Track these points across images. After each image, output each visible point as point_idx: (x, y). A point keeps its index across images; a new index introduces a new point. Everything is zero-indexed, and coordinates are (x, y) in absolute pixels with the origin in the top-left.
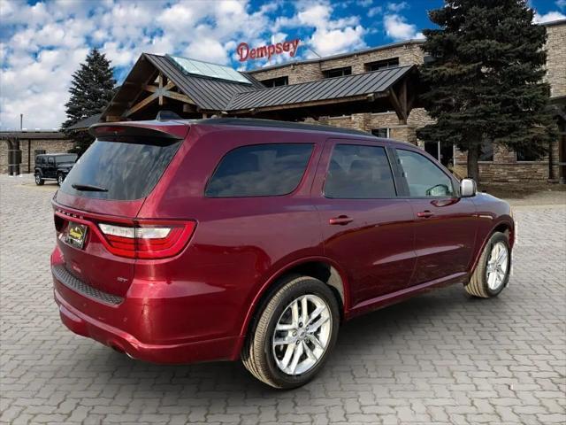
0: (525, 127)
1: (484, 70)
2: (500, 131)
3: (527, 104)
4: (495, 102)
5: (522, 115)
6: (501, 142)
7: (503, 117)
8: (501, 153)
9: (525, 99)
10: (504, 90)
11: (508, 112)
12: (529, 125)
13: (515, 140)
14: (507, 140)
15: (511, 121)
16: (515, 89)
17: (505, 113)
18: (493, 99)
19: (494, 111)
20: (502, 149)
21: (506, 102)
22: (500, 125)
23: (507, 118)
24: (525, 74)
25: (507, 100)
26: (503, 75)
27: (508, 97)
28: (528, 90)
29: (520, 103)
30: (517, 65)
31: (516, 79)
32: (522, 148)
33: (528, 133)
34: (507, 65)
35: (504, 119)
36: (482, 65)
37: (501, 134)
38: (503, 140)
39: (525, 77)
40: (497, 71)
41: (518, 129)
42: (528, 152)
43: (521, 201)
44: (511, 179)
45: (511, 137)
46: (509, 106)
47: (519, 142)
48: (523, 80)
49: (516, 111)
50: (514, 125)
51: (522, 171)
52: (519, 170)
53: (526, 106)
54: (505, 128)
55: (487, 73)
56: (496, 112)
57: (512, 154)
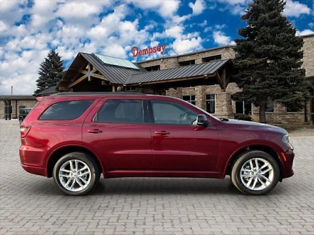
0: (291, 93)
1: (268, 62)
2: (277, 96)
3: (292, 80)
4: (275, 79)
5: (290, 87)
6: (278, 102)
7: (279, 88)
8: (278, 107)
9: (292, 78)
10: (279, 73)
11: (282, 85)
12: (294, 92)
13: (286, 101)
14: (281, 101)
15: (284, 90)
16: (286, 72)
17: (280, 85)
18: (274, 78)
19: (274, 84)
20: (278, 105)
21: (281, 79)
22: (278, 92)
24: (291, 64)
26: (279, 64)
27: (282, 76)
28: (293, 73)
29: (288, 80)
30: (287, 59)
31: (286, 67)
32: (289, 105)
33: (293, 97)
34: (281, 59)
35: (280, 89)
36: (267, 59)
37: (278, 97)
38: (279, 100)
39: (291, 65)
40: (276, 62)
41: (287, 94)
42: (293, 107)
44: (283, 122)
45: (284, 99)
46: (283, 82)
47: (288, 102)
48: (290, 67)
49: (286, 84)
50: (285, 92)
51: (290, 117)
52: (288, 117)
53: (292, 81)
54: (280, 94)
55: (270, 63)
56: (275, 85)
57: (284, 108)
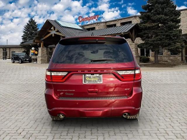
1: (160, 25)
2: (165, 45)
4: (164, 35)
5: (173, 40)
6: (165, 49)
8: (166, 52)
9: (174, 35)
10: (166, 32)
11: (168, 39)
12: (175, 43)
13: (170, 48)
14: (167, 48)
16: (170, 31)
19: (163, 38)
20: (166, 51)
21: (167, 36)
22: (165, 43)
23: (168, 41)
24: (173, 26)
25: (168, 35)
26: (166, 26)
27: (168, 34)
28: (174, 32)
29: (172, 36)
30: (171, 23)
31: (170, 28)
32: (172, 51)
33: (175, 46)
34: (167, 23)
35: (167, 41)
36: (159, 23)
37: (166, 46)
38: (166, 48)
39: (173, 27)
40: (164, 25)
41: (171, 44)
42: (174, 52)
43: (172, 68)
44: (169, 61)
45: (169, 47)
46: (168, 37)
47: (172, 49)
48: (173, 28)
49: (171, 38)
52: (172, 58)
53: (174, 37)
54: (167, 44)
55: (161, 26)
57: (169, 53)
